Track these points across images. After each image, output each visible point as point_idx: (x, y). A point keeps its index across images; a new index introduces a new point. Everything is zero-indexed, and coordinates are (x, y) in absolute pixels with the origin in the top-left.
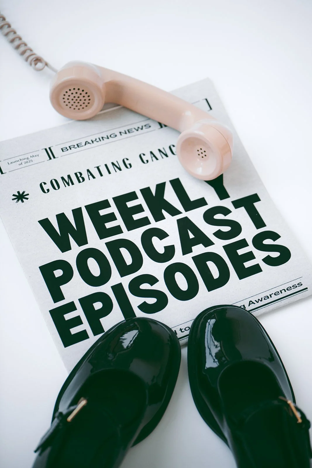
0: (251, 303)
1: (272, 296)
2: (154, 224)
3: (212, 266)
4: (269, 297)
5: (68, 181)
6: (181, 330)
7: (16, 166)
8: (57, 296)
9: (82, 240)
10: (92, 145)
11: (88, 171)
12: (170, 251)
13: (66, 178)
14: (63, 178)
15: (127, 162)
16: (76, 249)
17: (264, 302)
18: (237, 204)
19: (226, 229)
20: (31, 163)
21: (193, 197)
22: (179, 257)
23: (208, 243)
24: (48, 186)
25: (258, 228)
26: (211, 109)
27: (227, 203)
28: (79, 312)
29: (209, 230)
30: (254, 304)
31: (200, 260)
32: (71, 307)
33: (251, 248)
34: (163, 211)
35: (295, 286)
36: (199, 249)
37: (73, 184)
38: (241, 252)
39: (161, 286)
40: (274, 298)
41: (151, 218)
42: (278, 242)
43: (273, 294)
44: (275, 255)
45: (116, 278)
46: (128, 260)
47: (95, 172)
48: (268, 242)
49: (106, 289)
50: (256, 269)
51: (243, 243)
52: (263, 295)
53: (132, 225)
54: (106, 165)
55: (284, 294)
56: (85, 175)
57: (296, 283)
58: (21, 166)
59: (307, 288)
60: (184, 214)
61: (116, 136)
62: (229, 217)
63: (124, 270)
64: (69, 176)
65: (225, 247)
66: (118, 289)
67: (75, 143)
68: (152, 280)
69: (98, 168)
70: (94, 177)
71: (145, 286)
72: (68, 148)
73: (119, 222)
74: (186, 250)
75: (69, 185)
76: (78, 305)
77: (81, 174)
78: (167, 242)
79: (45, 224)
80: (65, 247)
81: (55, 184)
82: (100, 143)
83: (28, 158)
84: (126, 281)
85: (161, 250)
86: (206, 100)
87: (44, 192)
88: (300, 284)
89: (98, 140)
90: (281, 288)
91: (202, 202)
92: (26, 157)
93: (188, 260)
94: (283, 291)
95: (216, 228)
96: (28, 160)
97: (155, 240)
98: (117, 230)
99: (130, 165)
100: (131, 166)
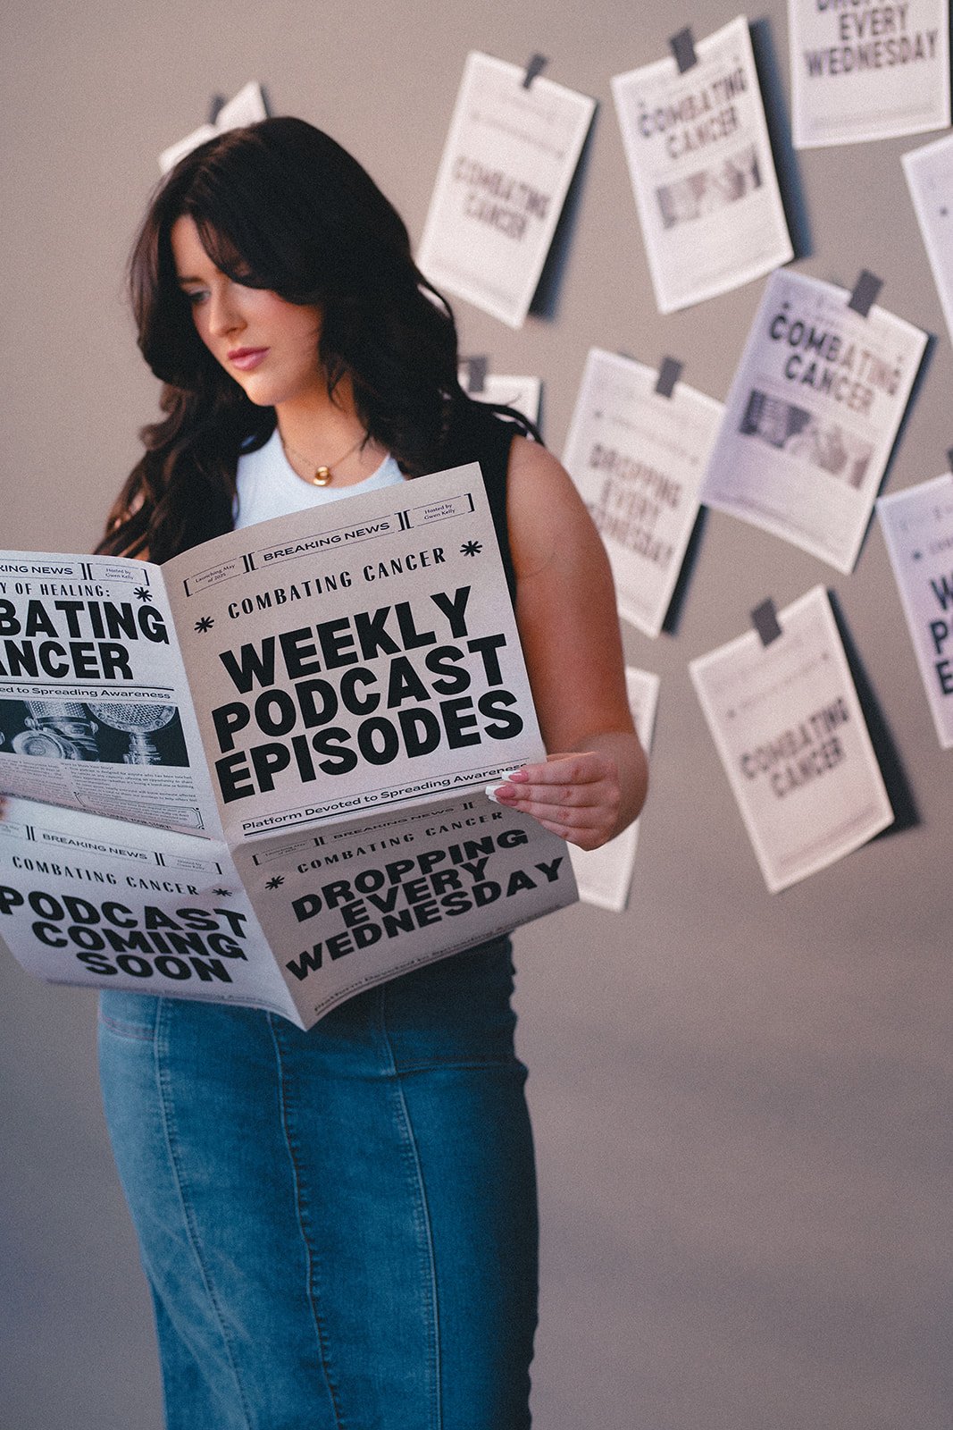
0: (458, 778)
2: (362, 663)
3: (420, 727)
5: (264, 602)
6: (366, 798)
7: (204, 583)
8: (226, 743)
9: (267, 678)
10: (306, 552)
11: (293, 587)
12: (373, 700)
13: (263, 598)
14: (258, 598)
15: (346, 578)
16: (258, 689)
18: (473, 646)
19: (450, 679)
20: (224, 577)
21: (420, 630)
22: (382, 711)
23: (423, 695)
24: (239, 609)
25: (491, 684)
27: (461, 644)
28: (249, 764)
29: (428, 678)
31: (408, 718)
32: (240, 757)
33: (474, 710)
34: (378, 648)
36: (409, 703)
37: (270, 605)
38: (461, 713)
39: (352, 744)
41: (360, 655)
42: (511, 708)
44: (503, 724)
45: (299, 728)
46: (319, 706)
47: (302, 590)
48: (499, 705)
49: (286, 740)
50: (475, 739)
51: (467, 703)
52: (475, 773)
53: (333, 661)
54: (317, 581)
56: (288, 594)
58: (211, 583)
60: (403, 653)
61: (340, 539)
62: (458, 664)
63: (311, 720)
64: (267, 595)
66: (299, 742)
67: (283, 548)
68: (343, 735)
69: (306, 584)
70: (298, 597)
71: (332, 742)
72: (273, 555)
73: (319, 657)
74: (393, 702)
75: (264, 607)
76: (248, 756)
77: (282, 591)
78: (372, 688)
79: (227, 658)
80: (244, 686)
81: (247, 606)
82: (317, 549)
83: (220, 571)
84: (311, 734)
85: (362, 699)
87: (232, 616)
89: (315, 545)
91: (429, 638)
92: (218, 569)
93: (392, 716)
95: (438, 677)
96: (221, 574)
97: (358, 684)
98: (315, 667)
99: (349, 581)
100: (350, 584)
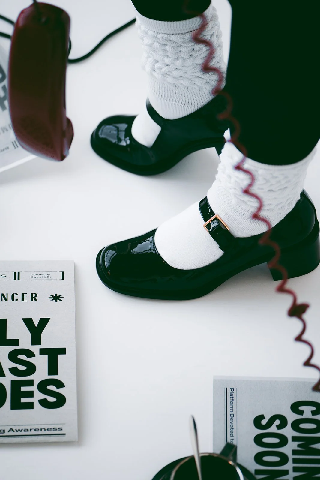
1: (32, 430)
4: (29, 430)
17: (23, 433)
26: (63, 279)
30: (14, 431)
35: (55, 429)
40: (33, 432)
43: (33, 429)
55: (43, 432)
57: (57, 427)
59: (65, 434)
65: (13, 382)
86: (63, 273)
88: (61, 429)
90: (43, 427)
94: (43, 430)
